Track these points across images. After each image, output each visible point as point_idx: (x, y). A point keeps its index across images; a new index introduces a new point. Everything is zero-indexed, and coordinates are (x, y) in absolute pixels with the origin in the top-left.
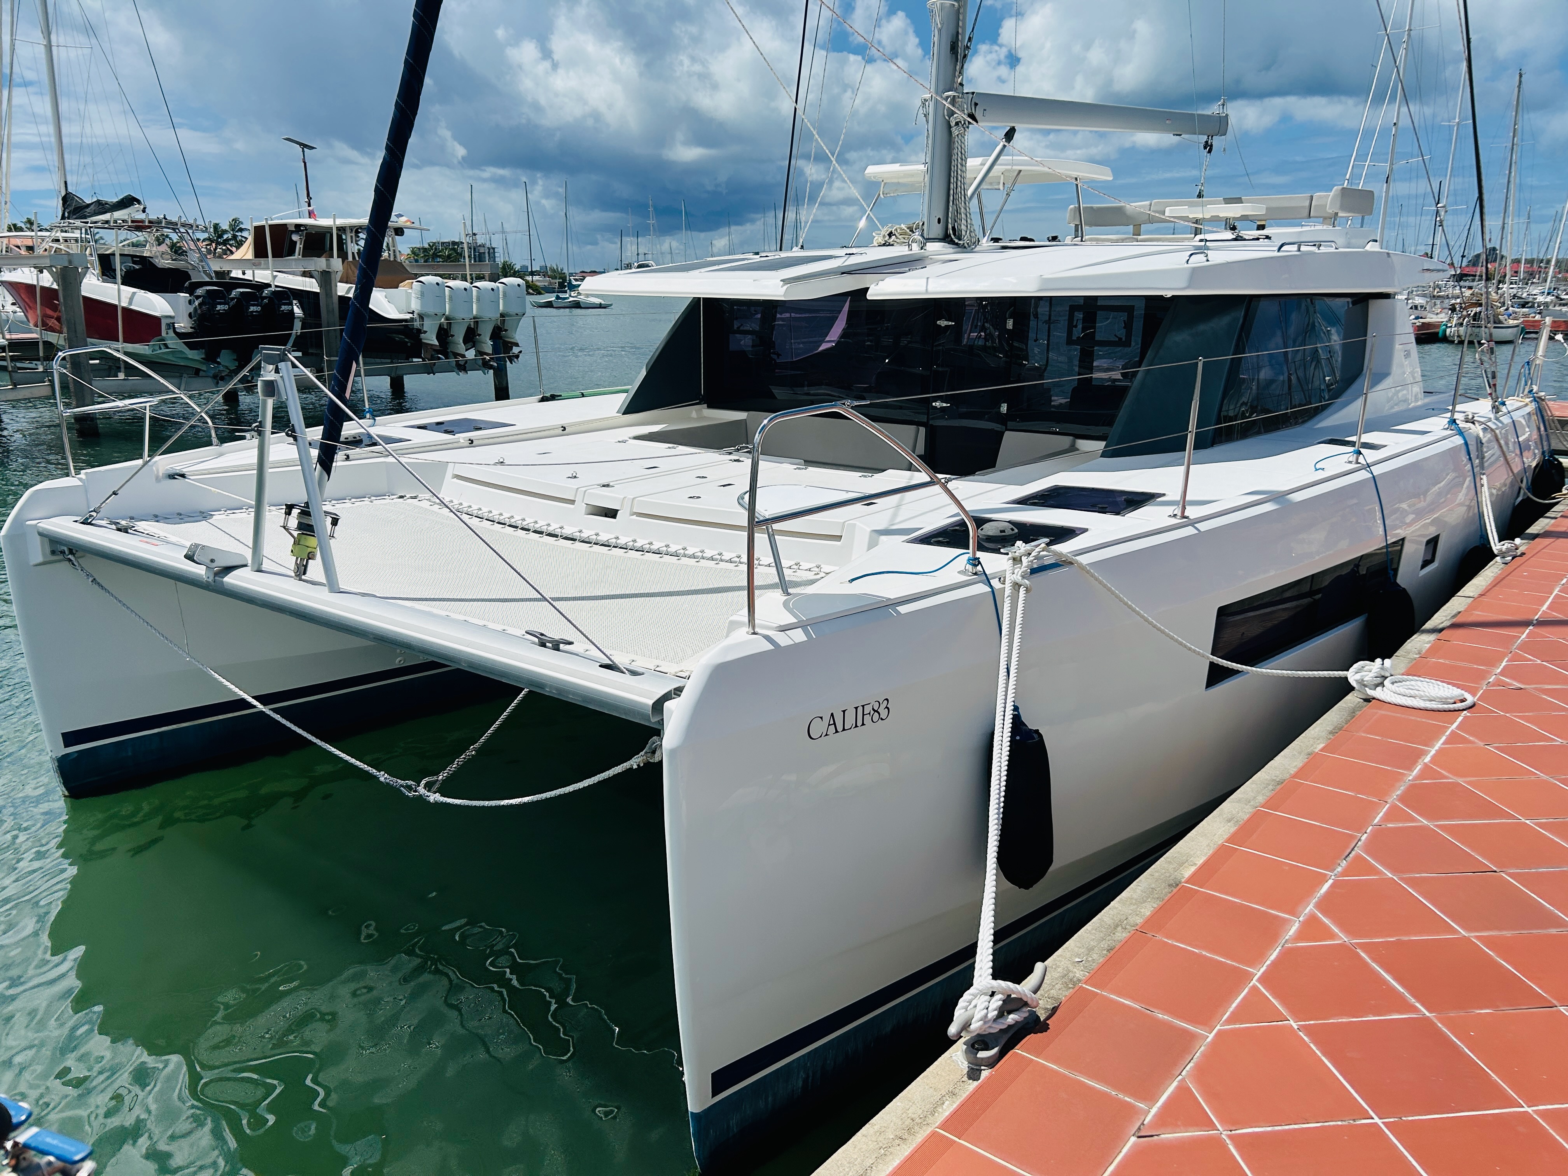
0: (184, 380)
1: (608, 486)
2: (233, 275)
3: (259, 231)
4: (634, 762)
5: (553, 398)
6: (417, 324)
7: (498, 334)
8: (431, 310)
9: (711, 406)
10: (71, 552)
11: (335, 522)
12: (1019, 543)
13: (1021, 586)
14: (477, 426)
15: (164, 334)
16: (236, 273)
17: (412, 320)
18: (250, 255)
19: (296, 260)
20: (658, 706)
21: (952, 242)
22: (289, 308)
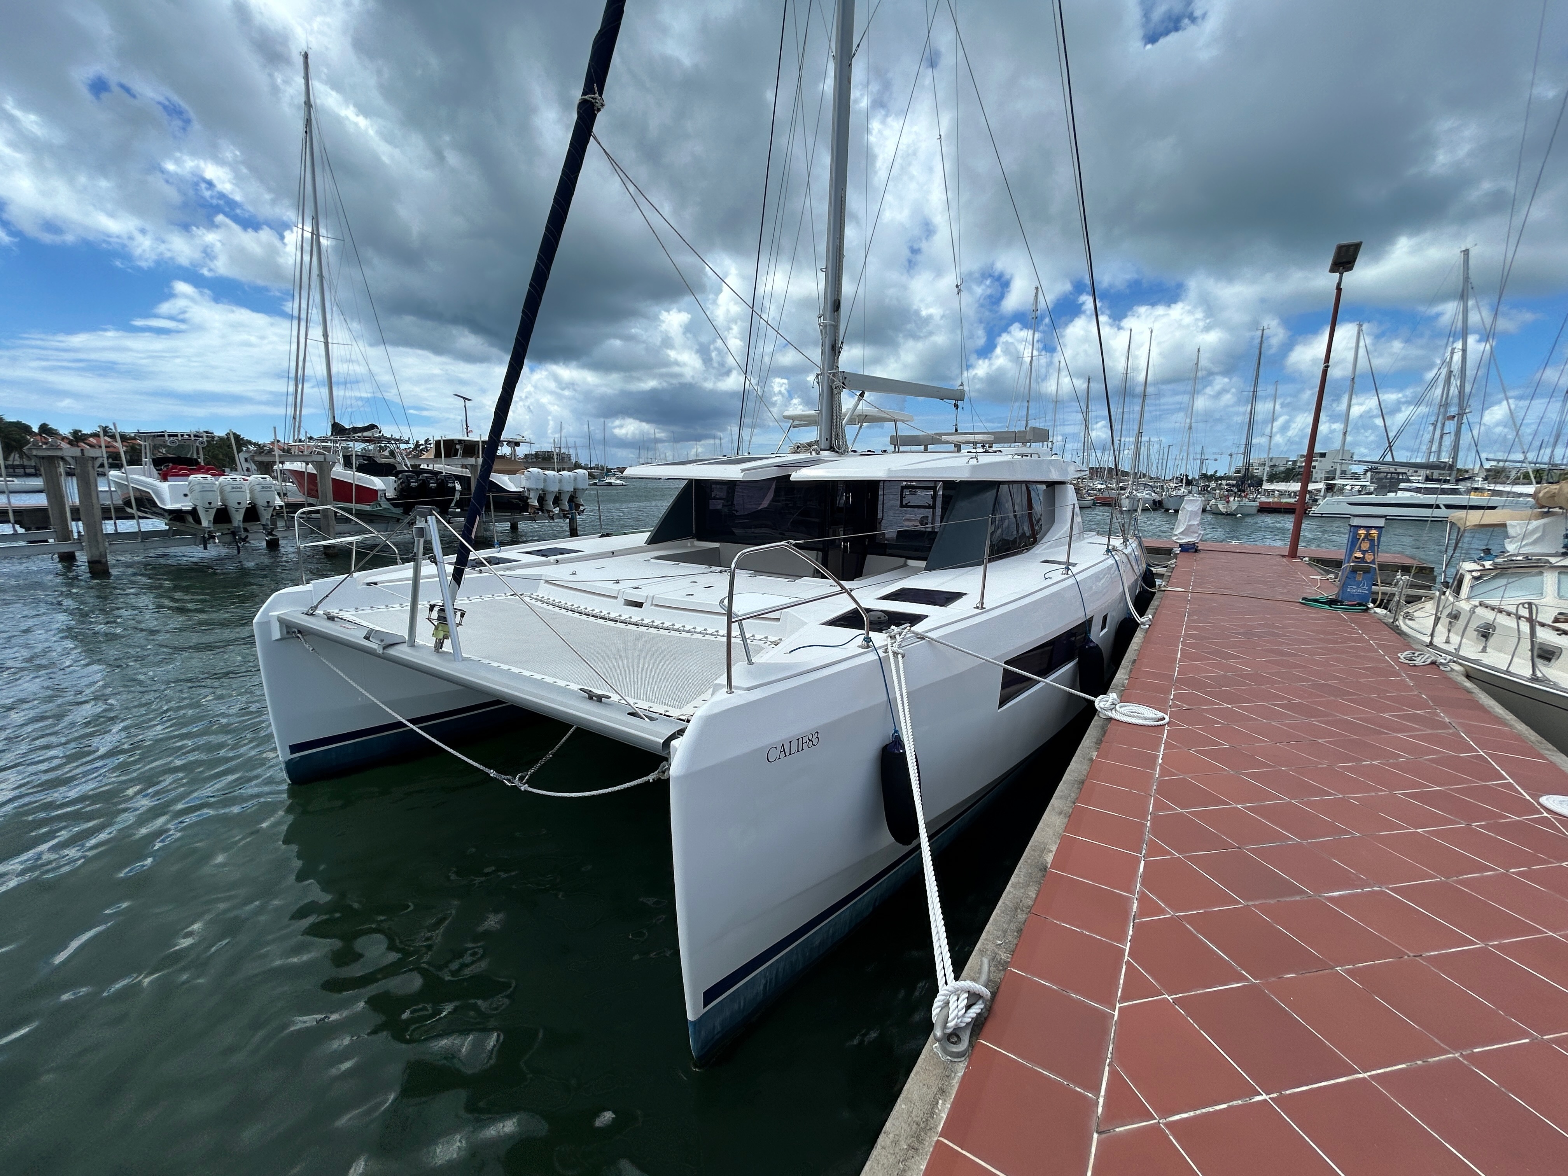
0: (390, 525)
1: (638, 588)
2: (422, 467)
3: (438, 443)
4: (651, 778)
5: (608, 535)
6: (526, 494)
7: (572, 499)
8: (534, 487)
9: (699, 540)
10: (299, 632)
11: (462, 615)
12: (893, 627)
13: (898, 654)
14: (562, 551)
15: (379, 499)
16: (424, 466)
17: (524, 491)
18: (432, 456)
19: (459, 460)
20: (667, 743)
21: (834, 451)
22: (453, 485)
